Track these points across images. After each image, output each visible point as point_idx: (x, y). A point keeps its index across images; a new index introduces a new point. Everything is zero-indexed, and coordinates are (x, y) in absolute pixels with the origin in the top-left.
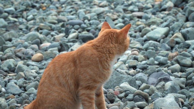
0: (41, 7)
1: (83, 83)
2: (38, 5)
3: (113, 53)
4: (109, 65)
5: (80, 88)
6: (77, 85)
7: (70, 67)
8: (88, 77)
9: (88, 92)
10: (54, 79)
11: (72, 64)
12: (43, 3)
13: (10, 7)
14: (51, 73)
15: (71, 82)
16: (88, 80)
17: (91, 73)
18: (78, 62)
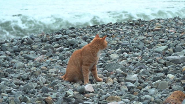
0: (112, 36)
1: (84, 63)
2: (110, 35)
3: (98, 49)
4: (96, 54)
5: (83, 65)
6: (82, 64)
7: (79, 56)
8: (86, 60)
9: (86, 67)
10: (72, 62)
11: (80, 55)
12: (114, 34)
13: (94, 36)
14: (72, 59)
15: (79, 63)
16: (86, 62)
17: (88, 58)
18: (82, 53)
